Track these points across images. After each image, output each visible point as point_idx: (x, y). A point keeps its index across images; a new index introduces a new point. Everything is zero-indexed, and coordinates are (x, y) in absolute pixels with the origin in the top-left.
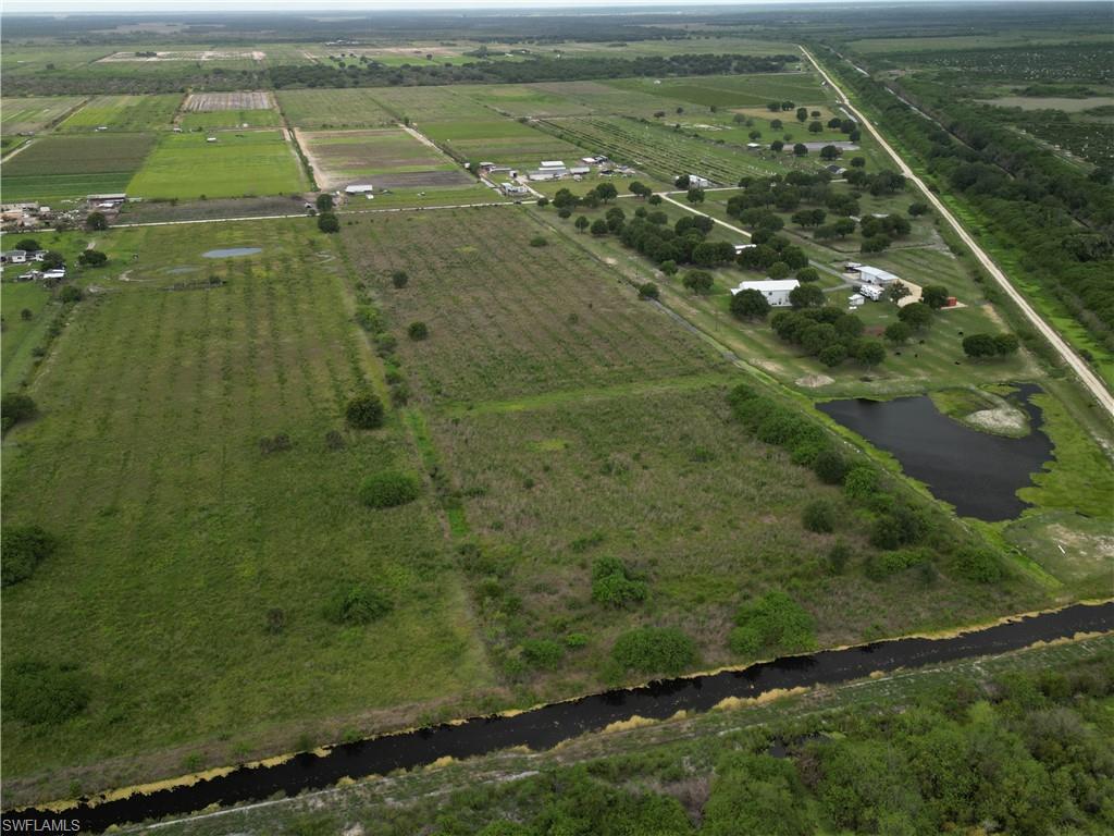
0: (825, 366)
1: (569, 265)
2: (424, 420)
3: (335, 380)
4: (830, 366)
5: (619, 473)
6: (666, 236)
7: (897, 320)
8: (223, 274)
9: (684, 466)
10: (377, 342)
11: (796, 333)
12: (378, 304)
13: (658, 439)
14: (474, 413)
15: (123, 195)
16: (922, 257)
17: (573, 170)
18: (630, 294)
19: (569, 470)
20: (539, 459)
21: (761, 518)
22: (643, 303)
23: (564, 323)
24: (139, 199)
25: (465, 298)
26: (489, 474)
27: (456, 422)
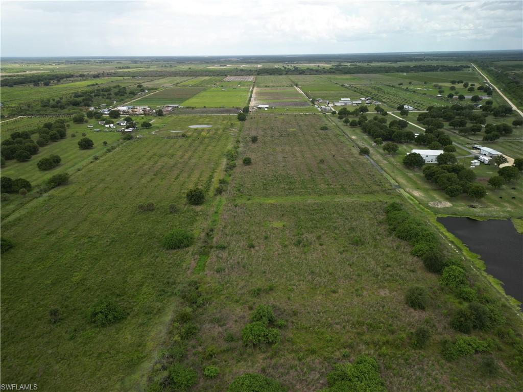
0: (448, 196)
1: (333, 138)
2: (224, 203)
3: (199, 180)
4: (451, 196)
6: (384, 127)
7: (497, 175)
8: (190, 133)
9: (344, 247)
10: (228, 164)
11: (435, 177)
12: (240, 149)
13: (336, 228)
14: (249, 202)
15: (178, 105)
16: (517, 145)
17: (354, 102)
18: (356, 151)
19: (278, 240)
20: (265, 231)
22: (361, 157)
23: (317, 163)
25: (278, 149)
26: (234, 237)
27: (236, 206)
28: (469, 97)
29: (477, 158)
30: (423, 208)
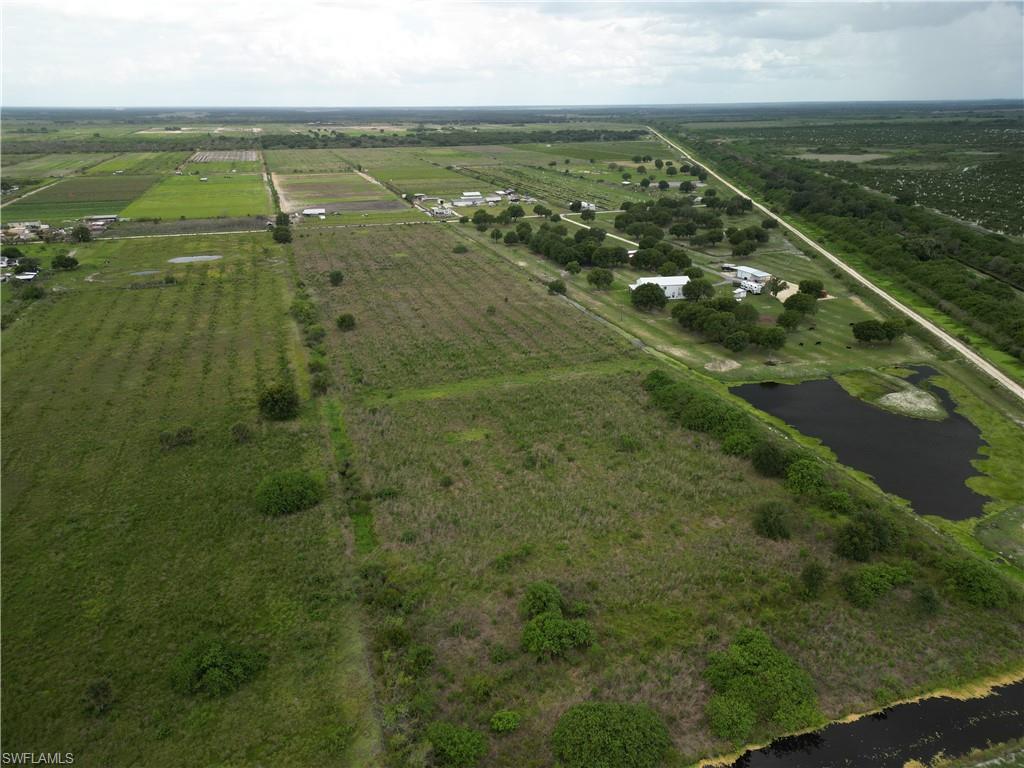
0: (729, 351)
1: (486, 267)
2: (342, 409)
3: (259, 369)
4: (734, 351)
5: (543, 467)
6: (568, 243)
8: (180, 275)
9: (611, 458)
10: (307, 332)
11: (697, 321)
12: (314, 300)
13: (580, 427)
14: (393, 401)
15: (115, 216)
16: (784, 260)
17: (488, 199)
18: (542, 290)
19: (491, 464)
20: (459, 452)
21: (705, 521)
22: (553, 298)
23: (484, 315)
24: (128, 219)
25: (393, 294)
26: (404, 470)
27: (374, 411)
28: (675, 184)
29: (738, 285)
30: (700, 375)
